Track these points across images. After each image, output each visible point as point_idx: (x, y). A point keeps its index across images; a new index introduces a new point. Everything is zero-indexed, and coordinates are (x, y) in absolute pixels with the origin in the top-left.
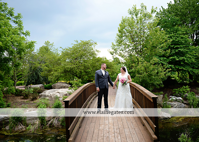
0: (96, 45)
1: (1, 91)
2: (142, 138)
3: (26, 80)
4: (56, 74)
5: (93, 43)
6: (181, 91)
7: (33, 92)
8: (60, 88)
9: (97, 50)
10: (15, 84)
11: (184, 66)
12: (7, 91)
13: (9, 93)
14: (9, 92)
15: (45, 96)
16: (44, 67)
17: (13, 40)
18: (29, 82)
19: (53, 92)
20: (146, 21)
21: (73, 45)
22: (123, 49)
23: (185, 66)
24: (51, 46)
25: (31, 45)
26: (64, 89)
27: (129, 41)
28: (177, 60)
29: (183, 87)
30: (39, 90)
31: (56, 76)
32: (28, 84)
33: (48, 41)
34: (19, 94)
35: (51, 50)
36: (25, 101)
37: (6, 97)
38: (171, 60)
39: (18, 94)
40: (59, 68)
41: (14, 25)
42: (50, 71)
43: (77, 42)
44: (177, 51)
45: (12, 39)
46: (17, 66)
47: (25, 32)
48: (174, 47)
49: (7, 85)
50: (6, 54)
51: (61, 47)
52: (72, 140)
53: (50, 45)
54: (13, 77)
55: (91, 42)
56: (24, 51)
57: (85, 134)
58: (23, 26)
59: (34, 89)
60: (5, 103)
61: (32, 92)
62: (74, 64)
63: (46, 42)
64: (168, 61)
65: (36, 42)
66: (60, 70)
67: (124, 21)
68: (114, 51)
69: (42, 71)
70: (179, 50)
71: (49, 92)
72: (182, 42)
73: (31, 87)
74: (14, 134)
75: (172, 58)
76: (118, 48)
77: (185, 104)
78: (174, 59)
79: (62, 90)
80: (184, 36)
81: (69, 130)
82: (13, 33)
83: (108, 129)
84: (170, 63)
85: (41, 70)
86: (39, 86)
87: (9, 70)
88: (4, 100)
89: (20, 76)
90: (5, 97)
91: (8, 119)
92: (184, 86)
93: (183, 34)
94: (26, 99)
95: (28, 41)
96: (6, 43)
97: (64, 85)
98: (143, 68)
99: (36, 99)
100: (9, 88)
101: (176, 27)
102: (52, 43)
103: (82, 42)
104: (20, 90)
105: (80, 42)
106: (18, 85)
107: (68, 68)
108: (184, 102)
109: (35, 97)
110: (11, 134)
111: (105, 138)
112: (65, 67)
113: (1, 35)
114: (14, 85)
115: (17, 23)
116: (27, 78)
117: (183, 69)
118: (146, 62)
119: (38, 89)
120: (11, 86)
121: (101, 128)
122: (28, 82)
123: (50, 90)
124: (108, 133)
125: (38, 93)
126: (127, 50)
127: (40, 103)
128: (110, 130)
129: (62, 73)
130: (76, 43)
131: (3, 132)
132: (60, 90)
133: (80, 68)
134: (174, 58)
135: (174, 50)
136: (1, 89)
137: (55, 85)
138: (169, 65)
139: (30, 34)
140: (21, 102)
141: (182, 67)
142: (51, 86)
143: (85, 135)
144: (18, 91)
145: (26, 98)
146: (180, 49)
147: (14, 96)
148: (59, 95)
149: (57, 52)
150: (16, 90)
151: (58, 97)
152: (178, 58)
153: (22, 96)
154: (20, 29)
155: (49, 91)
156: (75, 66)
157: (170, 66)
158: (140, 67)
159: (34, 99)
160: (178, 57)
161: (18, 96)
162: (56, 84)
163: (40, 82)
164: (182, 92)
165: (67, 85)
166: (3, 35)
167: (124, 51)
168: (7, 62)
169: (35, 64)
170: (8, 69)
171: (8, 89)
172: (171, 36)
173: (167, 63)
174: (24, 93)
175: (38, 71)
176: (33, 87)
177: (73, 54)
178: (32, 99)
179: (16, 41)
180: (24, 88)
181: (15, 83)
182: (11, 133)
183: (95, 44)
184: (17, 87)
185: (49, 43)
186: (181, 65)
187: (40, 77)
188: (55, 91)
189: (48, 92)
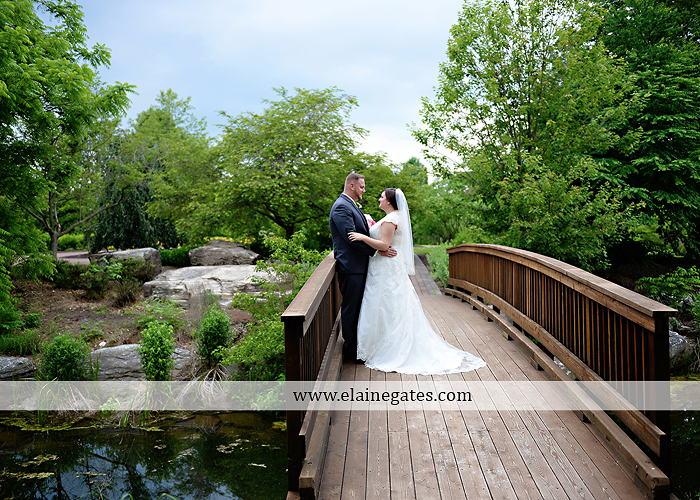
0: (354, 106)
1: (4, 269)
2: (594, 477)
3: (90, 232)
4: (204, 210)
5: (344, 99)
6: (670, 285)
7: (120, 274)
8: (218, 264)
9: (358, 126)
10: (55, 245)
11: (686, 191)
12: (26, 271)
13: (31, 278)
14: (35, 271)
15: (166, 291)
16: (157, 183)
17: (47, 75)
18: (102, 240)
19: (193, 277)
20: (555, 18)
21: (268, 106)
22: (463, 123)
23: (689, 193)
24: (181, 109)
25: (114, 100)
26: (234, 268)
27: (485, 94)
28: (663, 168)
29: (679, 272)
30: (143, 269)
31: (204, 220)
32: (99, 245)
33: (169, 92)
34: (68, 280)
35: (181, 125)
36: (93, 306)
37: (23, 292)
38: (636, 171)
39: (66, 281)
40: (215, 191)
41: (51, 23)
42: (182, 198)
43: (284, 93)
44: (662, 135)
45: (44, 72)
46: (63, 175)
47: (90, 51)
48: (650, 120)
49: (24, 244)
50: (18, 130)
51: (224, 113)
52: (313, 476)
53: (179, 104)
54: (44, 218)
55: (337, 95)
56: (88, 122)
57: (356, 452)
58: (83, 24)
59: (124, 265)
60: (20, 313)
61: (119, 276)
62: (273, 177)
63: (162, 93)
64: (626, 170)
65: (133, 86)
66: (221, 196)
67: (470, 14)
68: (429, 130)
69: (152, 200)
70: (671, 131)
71: (181, 275)
72: (684, 105)
73: (111, 256)
74: (54, 429)
75: (642, 160)
76: (447, 118)
77: (682, 333)
78: (651, 166)
79: (228, 272)
80: (691, 80)
81: (303, 437)
82: (48, 53)
83: (444, 433)
84: (632, 180)
85: (146, 195)
86: (142, 255)
87: (32, 188)
88: (16, 300)
89: (70, 216)
90: (18, 291)
91: (29, 372)
92: (680, 269)
93: (688, 72)
94: (95, 300)
95: (101, 86)
96: (22, 88)
97: (236, 252)
98: (539, 198)
99: (133, 301)
100: (33, 257)
101: (661, 46)
102: (185, 99)
103: (303, 93)
104: (71, 267)
105: (292, 94)
106: (63, 248)
107: (251, 190)
108: (680, 327)
109: (130, 295)
110: (43, 430)
111: (440, 469)
112: (237, 187)
113: (3, 55)
114: (50, 248)
115: (61, 14)
116: (96, 224)
117: (681, 204)
118: (551, 174)
119: (139, 263)
120: (40, 250)
121: (413, 426)
122: (98, 237)
123: (185, 269)
124: (447, 446)
125: (139, 280)
126: (480, 126)
127: (151, 317)
128: (454, 436)
129: (227, 207)
130: (280, 99)
131: (15, 421)
132: (223, 272)
133: (293, 191)
134: (648, 164)
135: (650, 133)
136: (3, 261)
137: (201, 251)
138: (632, 190)
139: (110, 60)
140: (77, 309)
141: (677, 198)
142: (187, 253)
143: (355, 454)
144: (64, 268)
145: (95, 294)
146: (676, 130)
147: (51, 289)
148: (216, 290)
149: (203, 132)
150: (59, 267)
151: (215, 296)
152: (664, 163)
153: (81, 289)
154: (75, 37)
155: (179, 272)
156: (275, 183)
157: (635, 190)
158: (531, 192)
159: (125, 300)
160: (663, 158)
161: (66, 289)
162: (205, 247)
163: (143, 239)
164: (673, 288)
165: (244, 252)
166: (9, 56)
167: (467, 131)
168: (24, 162)
169: (128, 173)
170: (31, 185)
171: (28, 262)
172: (640, 80)
173: (622, 178)
174: (88, 277)
175: (137, 198)
176: (121, 258)
177: (269, 137)
178: (119, 300)
179: (60, 81)
180: (86, 261)
181: (52, 241)
182: (43, 426)
183: (351, 102)
184: (60, 255)
185: (175, 97)
186: (673, 190)
187: (143, 222)
188: (200, 274)
189: (175, 278)
